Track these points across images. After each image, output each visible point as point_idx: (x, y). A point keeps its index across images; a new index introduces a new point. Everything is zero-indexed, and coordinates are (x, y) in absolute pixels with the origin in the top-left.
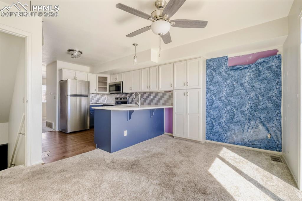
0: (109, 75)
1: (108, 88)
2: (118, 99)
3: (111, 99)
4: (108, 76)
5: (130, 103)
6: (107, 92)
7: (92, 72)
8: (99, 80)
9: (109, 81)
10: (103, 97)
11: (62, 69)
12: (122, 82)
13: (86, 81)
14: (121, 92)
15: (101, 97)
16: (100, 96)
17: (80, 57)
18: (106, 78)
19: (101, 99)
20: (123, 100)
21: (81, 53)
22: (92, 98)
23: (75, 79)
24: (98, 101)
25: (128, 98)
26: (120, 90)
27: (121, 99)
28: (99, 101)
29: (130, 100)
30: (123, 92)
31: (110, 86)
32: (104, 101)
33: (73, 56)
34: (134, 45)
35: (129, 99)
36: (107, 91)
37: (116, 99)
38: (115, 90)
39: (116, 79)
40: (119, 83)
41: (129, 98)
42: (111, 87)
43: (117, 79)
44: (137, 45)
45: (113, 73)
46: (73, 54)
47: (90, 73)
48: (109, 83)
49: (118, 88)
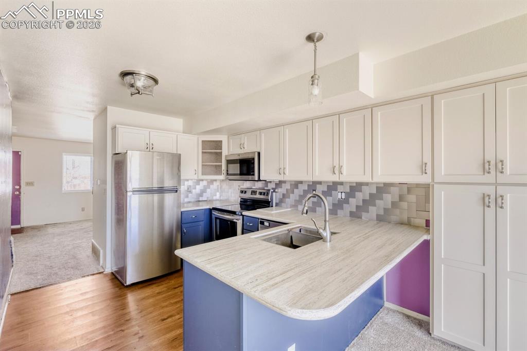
0: (227, 136)
1: (224, 167)
2: (245, 192)
3: (230, 190)
4: (223, 138)
5: (277, 205)
6: (222, 177)
7: (188, 130)
8: (202, 150)
9: (225, 152)
10: (211, 186)
11: (117, 126)
12: (259, 154)
13: (173, 155)
14: (257, 179)
15: (207, 187)
16: (205, 183)
17: (151, 91)
18: (218, 144)
19: (208, 190)
20: (258, 196)
21: (156, 81)
22: (188, 189)
23: (149, 148)
24: (201, 195)
25: (272, 192)
26: (254, 175)
27: (254, 192)
28: (204, 194)
29: (276, 198)
30: (261, 179)
31: (229, 162)
32: (216, 195)
33: (133, 90)
34: (310, 38)
35: (274, 193)
36: (220, 173)
37: (242, 192)
38: (239, 172)
39: (241, 146)
40: (250, 156)
41: (274, 191)
42: (231, 166)
43: (246, 146)
44: (320, 38)
45: (235, 132)
46: (132, 86)
47: (184, 133)
48: (226, 156)
49: (247, 166)
